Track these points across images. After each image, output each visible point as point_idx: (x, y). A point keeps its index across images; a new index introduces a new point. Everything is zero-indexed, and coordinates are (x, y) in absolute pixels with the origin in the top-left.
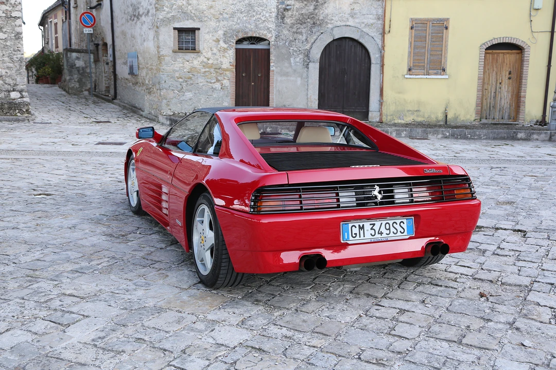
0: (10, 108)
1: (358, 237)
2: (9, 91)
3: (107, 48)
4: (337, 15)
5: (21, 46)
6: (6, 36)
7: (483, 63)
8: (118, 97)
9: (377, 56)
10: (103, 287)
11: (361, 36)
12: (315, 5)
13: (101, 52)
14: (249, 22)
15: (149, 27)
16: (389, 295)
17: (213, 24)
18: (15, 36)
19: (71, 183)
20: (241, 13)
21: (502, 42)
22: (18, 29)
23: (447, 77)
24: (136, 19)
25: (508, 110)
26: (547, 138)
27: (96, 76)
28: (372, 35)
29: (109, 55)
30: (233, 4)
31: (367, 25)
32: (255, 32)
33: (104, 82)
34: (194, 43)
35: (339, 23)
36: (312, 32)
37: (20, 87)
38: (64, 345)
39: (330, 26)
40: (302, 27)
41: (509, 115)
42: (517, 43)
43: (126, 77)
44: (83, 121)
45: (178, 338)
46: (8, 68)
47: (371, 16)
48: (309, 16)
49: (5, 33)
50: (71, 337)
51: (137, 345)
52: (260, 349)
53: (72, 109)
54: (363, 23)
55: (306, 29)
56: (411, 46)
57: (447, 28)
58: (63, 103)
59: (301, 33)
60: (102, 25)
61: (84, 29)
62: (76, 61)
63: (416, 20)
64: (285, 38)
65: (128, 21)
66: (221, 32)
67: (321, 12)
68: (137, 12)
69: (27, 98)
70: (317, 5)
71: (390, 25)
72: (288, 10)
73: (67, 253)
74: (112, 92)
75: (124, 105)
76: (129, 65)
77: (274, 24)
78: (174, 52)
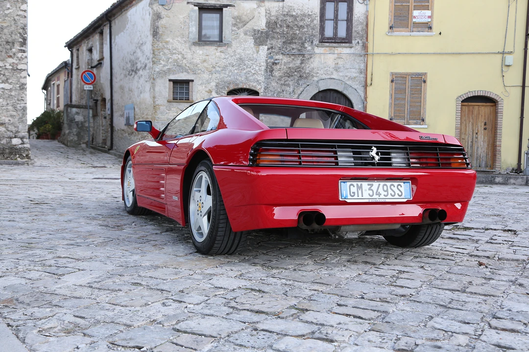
0: (11, 153)
1: (356, 197)
2: (11, 138)
3: (105, 103)
4: (322, 69)
5: (24, 96)
6: (11, 86)
7: (460, 114)
8: (115, 148)
9: (360, 106)
10: (99, 254)
11: (344, 88)
12: (301, 60)
13: (99, 107)
14: (240, 75)
15: (146, 80)
16: (387, 263)
17: (206, 76)
18: (20, 87)
19: (67, 198)
20: (233, 67)
21: (476, 95)
22: (22, 81)
23: (426, 126)
24: (133, 73)
25: (484, 159)
26: (524, 183)
27: (94, 130)
28: (355, 87)
29: (107, 109)
30: (225, 58)
31: (350, 78)
32: (245, 84)
33: (101, 135)
34: (188, 94)
35: (324, 77)
36: (299, 84)
37: (20, 135)
38: (59, 286)
39: (316, 79)
40: (290, 80)
41: (486, 163)
42: (491, 96)
43: (122, 128)
44: (79, 165)
45: (175, 283)
46: (11, 116)
47: (354, 70)
48: (295, 70)
49: (11, 84)
50: (66, 282)
51: (134, 287)
52: (259, 291)
53: (69, 157)
54: (347, 76)
55: (293, 81)
56: (392, 98)
57: (425, 82)
58: (61, 153)
59: (288, 85)
60: (102, 82)
61: (85, 86)
62: (76, 116)
63: (396, 74)
64: (273, 90)
65: (126, 77)
66: (213, 84)
67: (307, 66)
68: (135, 67)
69: (28, 145)
70: (304, 60)
71: (372, 78)
72: (276, 64)
73: (62, 234)
74: (109, 143)
75: (120, 154)
76: (125, 116)
77: (264, 77)
78: (169, 102)
